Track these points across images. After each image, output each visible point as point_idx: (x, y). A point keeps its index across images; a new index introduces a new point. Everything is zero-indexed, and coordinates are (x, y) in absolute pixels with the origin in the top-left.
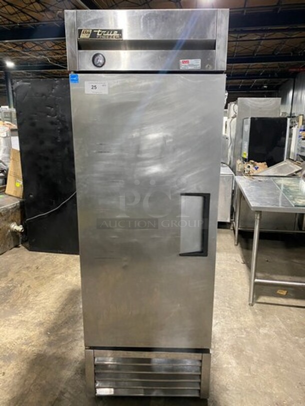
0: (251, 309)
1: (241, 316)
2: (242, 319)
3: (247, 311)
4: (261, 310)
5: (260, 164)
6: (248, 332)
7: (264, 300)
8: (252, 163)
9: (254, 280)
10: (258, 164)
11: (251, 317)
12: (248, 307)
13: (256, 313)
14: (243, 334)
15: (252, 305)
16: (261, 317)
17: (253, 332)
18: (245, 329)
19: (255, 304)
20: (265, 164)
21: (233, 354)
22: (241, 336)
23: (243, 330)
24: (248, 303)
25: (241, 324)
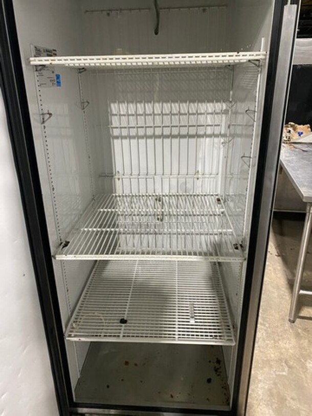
0: (292, 327)
1: (279, 340)
2: (281, 344)
3: (286, 330)
4: (305, 330)
5: (302, 126)
6: (290, 367)
7: (308, 312)
8: (292, 126)
9: (299, 291)
10: (300, 128)
11: (293, 341)
12: (288, 324)
13: (299, 334)
14: (283, 371)
15: (294, 322)
16: (307, 341)
17: (298, 368)
18: (286, 362)
19: (298, 320)
20: (308, 127)
21: (271, 406)
22: (281, 373)
23: (284, 364)
24: (288, 318)
25: (281, 354)
